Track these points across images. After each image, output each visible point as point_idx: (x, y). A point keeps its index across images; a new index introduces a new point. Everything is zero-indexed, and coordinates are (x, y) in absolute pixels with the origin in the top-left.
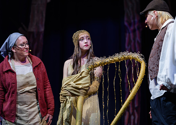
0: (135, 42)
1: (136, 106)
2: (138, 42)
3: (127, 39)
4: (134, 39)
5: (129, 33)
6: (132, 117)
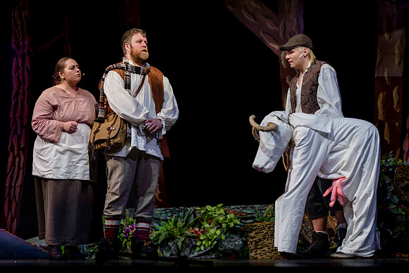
0: (23, 69)
1: (22, 146)
2: (27, 69)
3: (14, 64)
4: (23, 66)
5: (17, 58)
6: (17, 159)
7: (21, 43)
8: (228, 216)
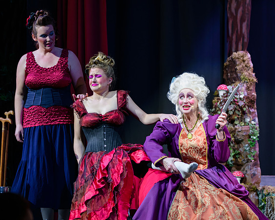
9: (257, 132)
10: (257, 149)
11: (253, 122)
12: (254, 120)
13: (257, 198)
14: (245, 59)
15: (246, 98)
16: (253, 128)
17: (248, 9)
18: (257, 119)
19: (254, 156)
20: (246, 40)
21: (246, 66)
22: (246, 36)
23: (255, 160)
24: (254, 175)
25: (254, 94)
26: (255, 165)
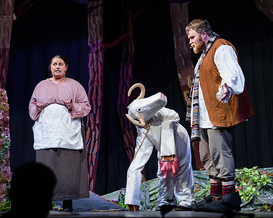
0: (97, 62)
1: (97, 122)
2: (100, 62)
3: (90, 59)
4: (97, 59)
5: (92, 53)
6: (93, 133)
7: (95, 42)
8: (262, 176)
9: (9, 143)
10: (9, 154)
11: (6, 137)
12: (7, 135)
13: (7, 187)
14: (2, 94)
15: (3, 120)
16: (6, 140)
17: (7, 60)
18: (9, 135)
19: (6, 159)
20: (4, 81)
21: (3, 99)
22: (5, 78)
23: (6, 161)
24: (6, 171)
25: (8, 118)
26: (7, 165)
